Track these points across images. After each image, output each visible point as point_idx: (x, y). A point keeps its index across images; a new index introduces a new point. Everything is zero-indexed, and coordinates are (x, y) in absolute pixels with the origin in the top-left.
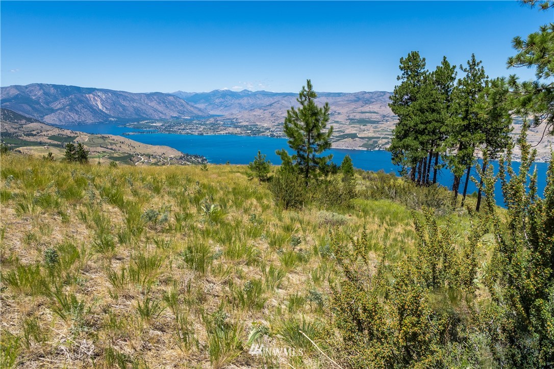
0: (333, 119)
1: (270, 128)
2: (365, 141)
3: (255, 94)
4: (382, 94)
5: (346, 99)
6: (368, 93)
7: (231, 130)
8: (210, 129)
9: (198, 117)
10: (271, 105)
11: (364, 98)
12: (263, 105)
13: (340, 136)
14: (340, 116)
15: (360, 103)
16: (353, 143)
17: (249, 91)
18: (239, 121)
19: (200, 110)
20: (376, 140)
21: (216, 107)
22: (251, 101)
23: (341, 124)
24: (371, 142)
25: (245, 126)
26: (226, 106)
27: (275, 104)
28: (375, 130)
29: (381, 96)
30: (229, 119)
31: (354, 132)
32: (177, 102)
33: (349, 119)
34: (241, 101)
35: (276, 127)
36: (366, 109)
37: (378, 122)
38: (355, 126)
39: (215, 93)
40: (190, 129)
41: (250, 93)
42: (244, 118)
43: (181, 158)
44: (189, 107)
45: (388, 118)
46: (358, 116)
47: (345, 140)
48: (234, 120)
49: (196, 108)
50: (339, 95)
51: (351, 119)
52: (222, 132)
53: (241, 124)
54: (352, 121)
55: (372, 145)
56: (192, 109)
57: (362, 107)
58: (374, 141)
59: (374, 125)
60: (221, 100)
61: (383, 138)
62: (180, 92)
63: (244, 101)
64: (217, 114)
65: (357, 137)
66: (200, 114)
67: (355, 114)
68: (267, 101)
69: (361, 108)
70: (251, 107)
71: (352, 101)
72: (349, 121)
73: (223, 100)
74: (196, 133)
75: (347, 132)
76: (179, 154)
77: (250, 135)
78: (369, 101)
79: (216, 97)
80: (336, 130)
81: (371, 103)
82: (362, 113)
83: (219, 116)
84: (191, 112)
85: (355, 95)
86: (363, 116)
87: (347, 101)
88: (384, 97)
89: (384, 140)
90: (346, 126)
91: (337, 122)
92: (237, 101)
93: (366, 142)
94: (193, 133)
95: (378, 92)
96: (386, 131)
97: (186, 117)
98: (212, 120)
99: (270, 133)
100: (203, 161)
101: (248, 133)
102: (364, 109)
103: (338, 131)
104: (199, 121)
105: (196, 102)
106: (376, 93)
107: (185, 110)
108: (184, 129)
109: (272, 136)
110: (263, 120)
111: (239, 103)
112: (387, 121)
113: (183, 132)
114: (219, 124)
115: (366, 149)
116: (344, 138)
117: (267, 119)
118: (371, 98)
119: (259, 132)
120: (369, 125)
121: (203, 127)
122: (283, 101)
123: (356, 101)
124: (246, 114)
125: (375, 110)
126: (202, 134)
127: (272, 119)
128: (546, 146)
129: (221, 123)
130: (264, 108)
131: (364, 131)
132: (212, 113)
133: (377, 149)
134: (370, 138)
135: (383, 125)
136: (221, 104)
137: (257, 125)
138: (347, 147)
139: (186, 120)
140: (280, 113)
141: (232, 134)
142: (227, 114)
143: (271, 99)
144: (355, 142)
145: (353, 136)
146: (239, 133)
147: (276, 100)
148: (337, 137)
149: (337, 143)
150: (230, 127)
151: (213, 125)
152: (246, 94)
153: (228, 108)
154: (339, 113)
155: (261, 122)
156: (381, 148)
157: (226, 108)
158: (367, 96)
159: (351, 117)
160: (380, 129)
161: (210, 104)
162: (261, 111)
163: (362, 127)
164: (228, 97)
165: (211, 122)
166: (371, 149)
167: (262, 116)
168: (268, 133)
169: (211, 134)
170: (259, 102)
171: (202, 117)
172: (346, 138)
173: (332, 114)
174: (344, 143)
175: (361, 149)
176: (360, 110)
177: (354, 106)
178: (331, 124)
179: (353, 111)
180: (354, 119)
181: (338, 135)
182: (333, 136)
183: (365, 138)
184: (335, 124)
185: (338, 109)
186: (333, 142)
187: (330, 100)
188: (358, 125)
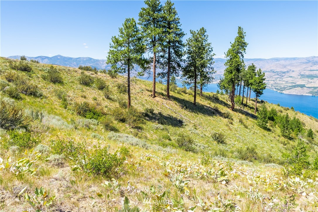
0: (288, 75)
2: (311, 90)
11: (313, 61)
13: (293, 86)
14: (293, 73)
15: (310, 64)
16: (302, 90)
23: (294, 78)
24: (316, 90)
30: (219, 75)
31: (304, 83)
33: (301, 75)
38: (304, 79)
46: (307, 73)
47: (295, 88)
50: (294, 59)
52: (214, 82)
54: (303, 76)
55: (316, 92)
57: (311, 66)
65: (305, 87)
67: (305, 71)
69: (311, 68)
71: (304, 63)
72: (301, 76)
73: (216, 64)
75: (298, 83)
78: (317, 63)
80: (290, 82)
82: (311, 70)
85: (306, 59)
86: (312, 73)
87: (300, 63)
90: (298, 79)
91: (291, 77)
93: (312, 90)
102: (312, 68)
103: (291, 83)
115: (311, 95)
116: (295, 87)
120: (316, 79)
123: (307, 63)
131: (311, 82)
134: (315, 88)
138: (297, 93)
144: (303, 90)
145: (302, 86)
148: (290, 86)
149: (290, 90)
153: (219, 68)
154: (293, 71)
158: (316, 59)
159: (302, 74)
163: (310, 80)
164: (219, 62)
166: (315, 95)
172: (297, 87)
173: (288, 72)
174: (294, 90)
175: (307, 94)
176: (309, 69)
177: (305, 66)
178: (287, 78)
179: (304, 70)
180: (304, 75)
181: (291, 85)
182: (287, 86)
183: (311, 87)
184: (289, 78)
185: (292, 69)
186: (287, 90)
187: (288, 62)
188: (307, 79)
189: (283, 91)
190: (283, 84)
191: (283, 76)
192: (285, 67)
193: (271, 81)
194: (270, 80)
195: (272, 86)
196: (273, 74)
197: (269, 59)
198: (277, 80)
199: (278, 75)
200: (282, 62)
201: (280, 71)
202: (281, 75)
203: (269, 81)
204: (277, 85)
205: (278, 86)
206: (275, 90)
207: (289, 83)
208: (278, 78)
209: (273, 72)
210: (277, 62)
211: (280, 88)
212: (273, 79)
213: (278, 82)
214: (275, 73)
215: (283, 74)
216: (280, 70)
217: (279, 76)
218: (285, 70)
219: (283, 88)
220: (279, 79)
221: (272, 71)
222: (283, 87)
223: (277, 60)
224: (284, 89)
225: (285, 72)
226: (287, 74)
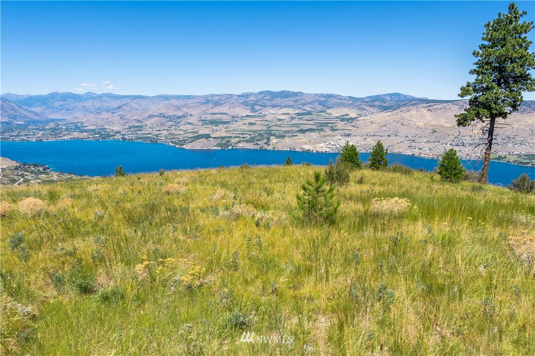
0: (186, 120)
1: (120, 132)
2: (218, 141)
3: (100, 97)
4: (230, 97)
5: (197, 101)
6: (217, 95)
7: (76, 135)
8: (51, 135)
9: (34, 122)
10: (119, 108)
11: (213, 100)
12: (111, 108)
13: (195, 136)
14: (192, 118)
15: (211, 105)
17: (93, 94)
18: (85, 125)
19: (36, 114)
20: (229, 139)
21: (56, 110)
22: (97, 104)
23: (194, 125)
24: (224, 142)
25: (92, 130)
26: (68, 110)
27: (124, 107)
28: (226, 130)
29: (229, 98)
30: (72, 123)
31: (208, 132)
32: (6, 106)
33: (201, 120)
34: (85, 104)
35: (127, 130)
36: (216, 110)
37: (228, 123)
38: (208, 126)
39: (54, 96)
40: (26, 135)
41: (94, 95)
42: (91, 121)
43: (16, 168)
44: (22, 111)
45: (237, 119)
46: (209, 118)
47: (199, 140)
48: (79, 124)
49: (31, 112)
50: (189, 97)
51: (203, 121)
52: (65, 138)
53: (88, 128)
54: (205, 122)
55: (225, 144)
56: (26, 113)
57: (212, 108)
58: (227, 140)
59: (225, 125)
60: (62, 103)
61: (235, 137)
62: (9, 95)
63: (89, 104)
64: (59, 118)
65: (211, 137)
66: (37, 118)
67: (206, 115)
68: (114, 104)
69: (212, 110)
70: (98, 110)
71: (202, 103)
72: (202, 122)
73: (64, 103)
74: (34, 140)
75: (201, 132)
76: (14, 164)
77: (99, 139)
78: (218, 103)
79: (55, 100)
80: (190, 131)
81: (221, 104)
82: (213, 114)
83: (60, 120)
84: (26, 117)
85: (205, 97)
86: (214, 117)
87: (198, 103)
88: (232, 99)
89: (236, 139)
90: (199, 127)
91: (190, 123)
92: (80, 104)
93: (220, 142)
94: (30, 139)
95: (226, 94)
96: (237, 131)
97: (19, 123)
98: (52, 125)
99: (122, 136)
100: (44, 169)
101: (96, 137)
102: (214, 111)
103: (191, 132)
104: (37, 126)
105: (30, 106)
106: (224, 95)
107: (17, 114)
108: (17, 136)
109: (124, 139)
110: (113, 124)
111: (83, 107)
112: (236, 121)
113: (17, 139)
114: (61, 128)
115: (220, 148)
116: (198, 139)
117: (117, 122)
118: (220, 100)
119: (109, 136)
120: (221, 126)
121: (41, 133)
122: (133, 104)
123: (206, 103)
124: (92, 118)
125: (225, 112)
126: (41, 140)
127: (122, 122)
128: (365, 139)
129: (64, 127)
130: (113, 111)
131: (217, 131)
132: (51, 117)
133: (230, 148)
134: (223, 138)
135: (233, 125)
136: (62, 107)
137: (106, 129)
138: (203, 147)
139: (20, 125)
140: (130, 116)
141: (78, 139)
142: (69, 118)
143: (119, 102)
144: (209, 142)
145: (207, 136)
146: (86, 137)
147: (124, 103)
148: (191, 138)
149: (192, 143)
150: (75, 131)
151: (53, 130)
152: (90, 96)
153: (70, 111)
154: (191, 115)
155: (109, 125)
156: (233, 146)
157: (68, 112)
158: (216, 98)
159: (203, 118)
160: (231, 129)
161: (49, 107)
162: (109, 114)
163: (214, 128)
164: (70, 100)
165: (51, 127)
166: (225, 148)
167: (110, 119)
168: (119, 137)
169: (52, 139)
170: (106, 105)
171: (39, 122)
172: (200, 138)
173: (184, 116)
174: (198, 143)
175: (215, 148)
176: (211, 111)
177: (205, 108)
178: (184, 126)
179: (204, 113)
180: (206, 120)
181: (192, 136)
182: (187, 137)
183: (218, 138)
184: (188, 126)
185: (190, 111)
186: (188, 143)
187: (181, 102)
188: (210, 126)
189: (183, 145)
190: (181, 134)
191: (179, 123)
192: (179, 108)
193: (163, 130)
194: (161, 129)
195: (166, 139)
196: (165, 120)
197: (154, 97)
198: (172, 129)
199: (171, 121)
200: (174, 102)
201: (174, 116)
202: (175, 122)
203: (160, 131)
204: (173, 137)
205: (175, 138)
206: (171, 144)
207: (189, 133)
208: (172, 125)
209: (164, 117)
210: (167, 102)
211: (179, 141)
212: (165, 128)
213: (173, 132)
214: (166, 117)
215: (179, 120)
216: (174, 114)
217: (174, 123)
218: (180, 114)
219: (182, 141)
220: (173, 127)
221: (162, 115)
222: (181, 139)
223: (166, 98)
224: (185, 142)
225: (181, 116)
226: (184, 120)
